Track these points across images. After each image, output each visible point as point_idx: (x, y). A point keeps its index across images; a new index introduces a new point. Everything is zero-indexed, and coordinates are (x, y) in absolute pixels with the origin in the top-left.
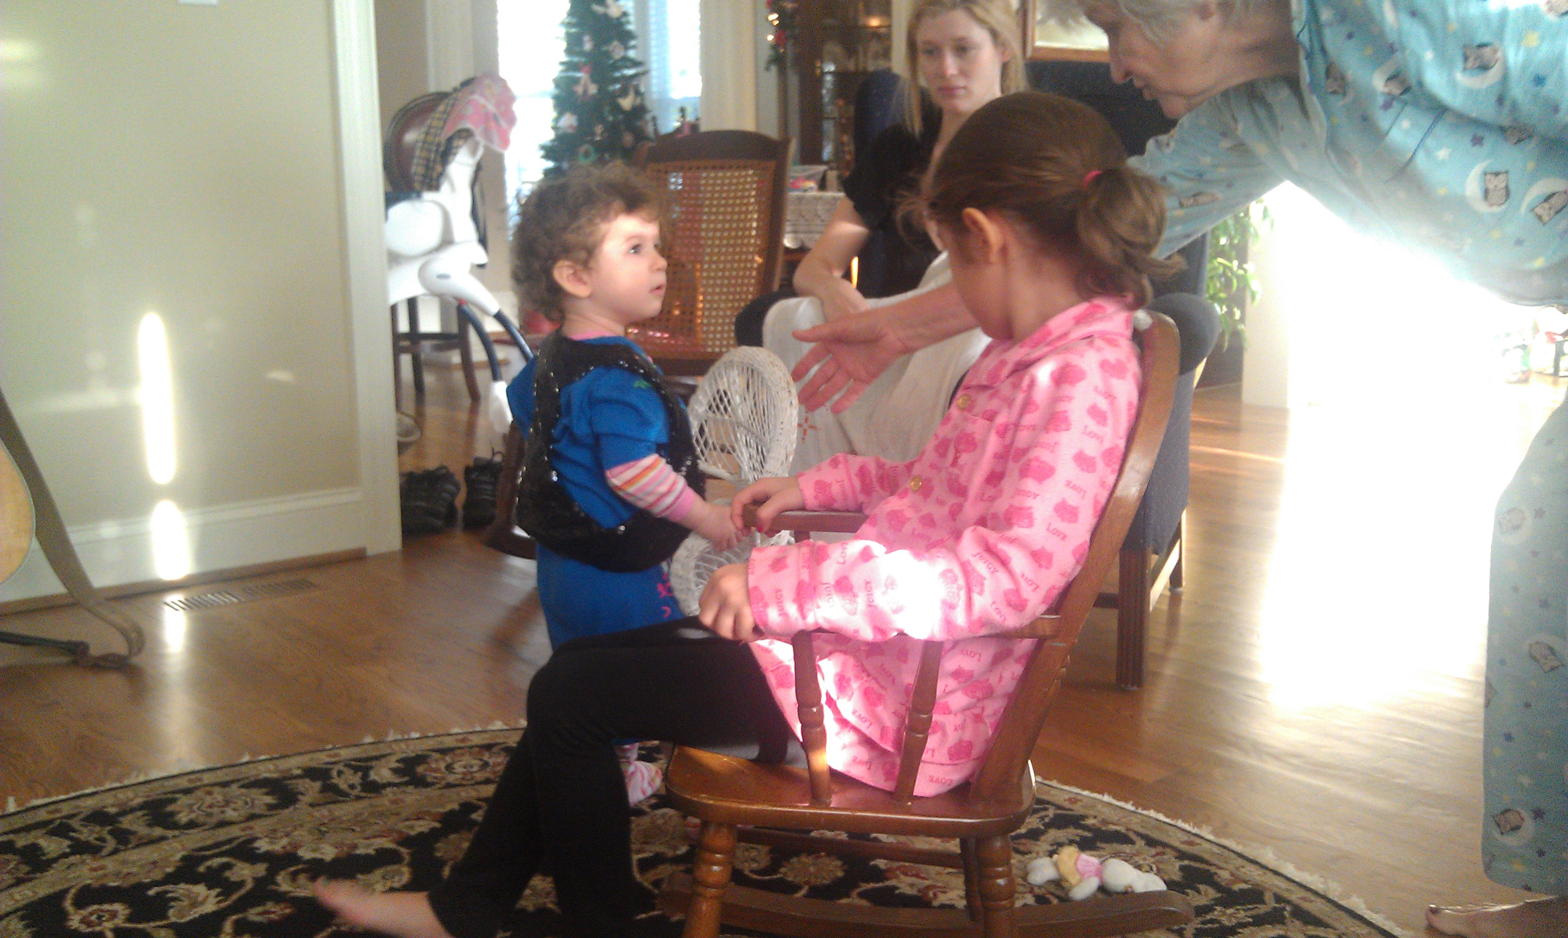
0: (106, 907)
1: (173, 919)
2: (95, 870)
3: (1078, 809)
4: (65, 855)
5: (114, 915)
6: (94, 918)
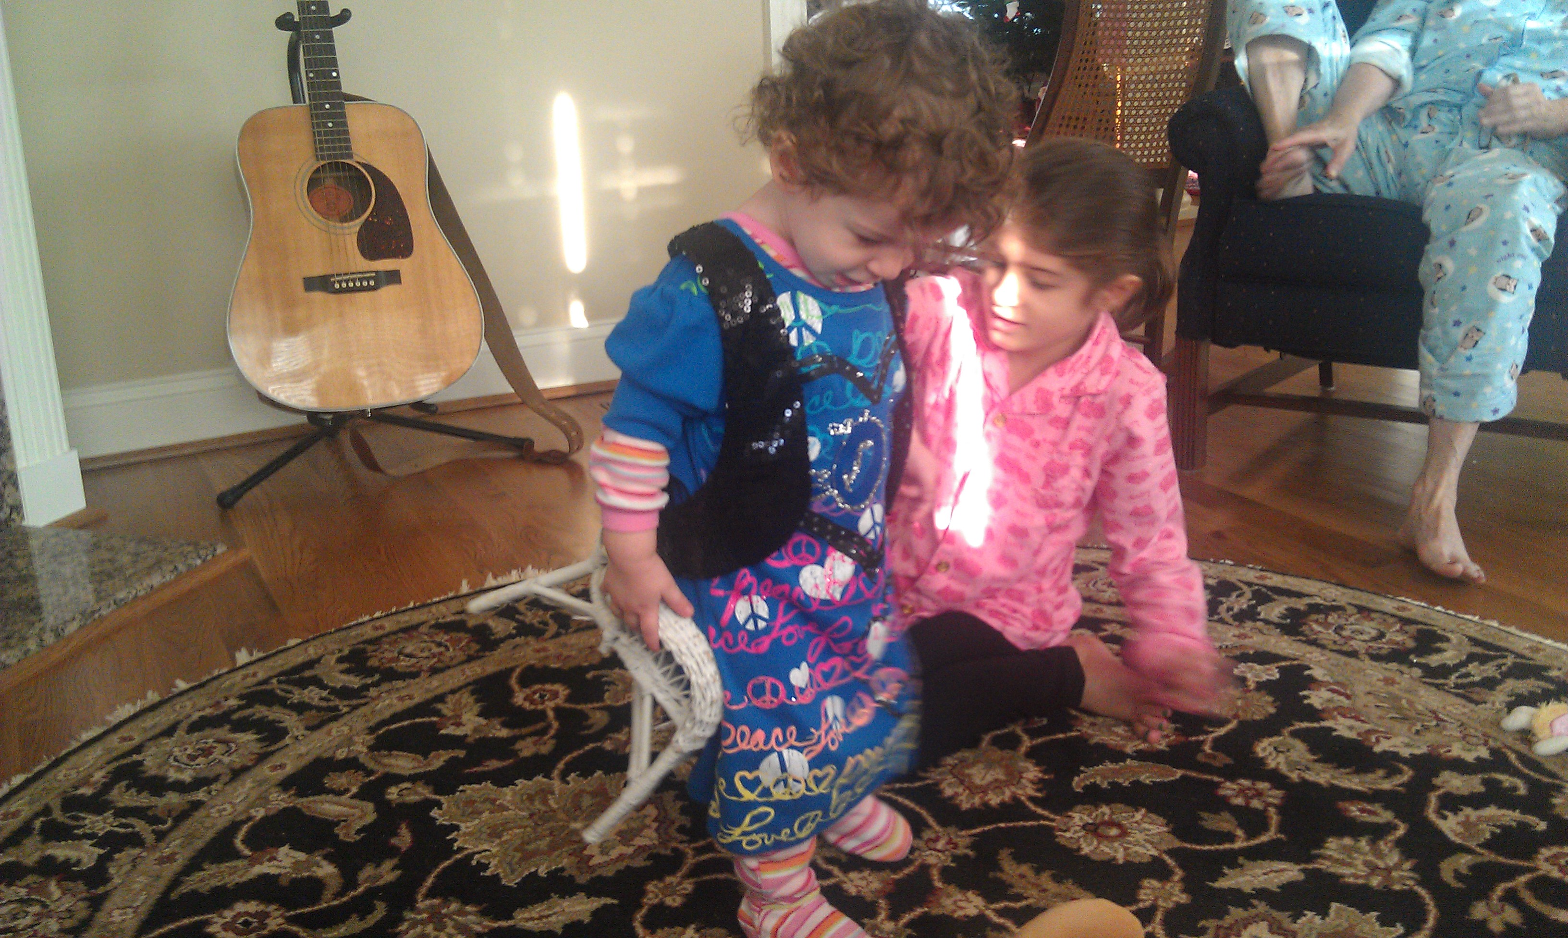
0: (548, 687)
1: (608, 702)
2: (538, 651)
3: (1540, 659)
4: (511, 636)
5: (555, 695)
6: (537, 696)
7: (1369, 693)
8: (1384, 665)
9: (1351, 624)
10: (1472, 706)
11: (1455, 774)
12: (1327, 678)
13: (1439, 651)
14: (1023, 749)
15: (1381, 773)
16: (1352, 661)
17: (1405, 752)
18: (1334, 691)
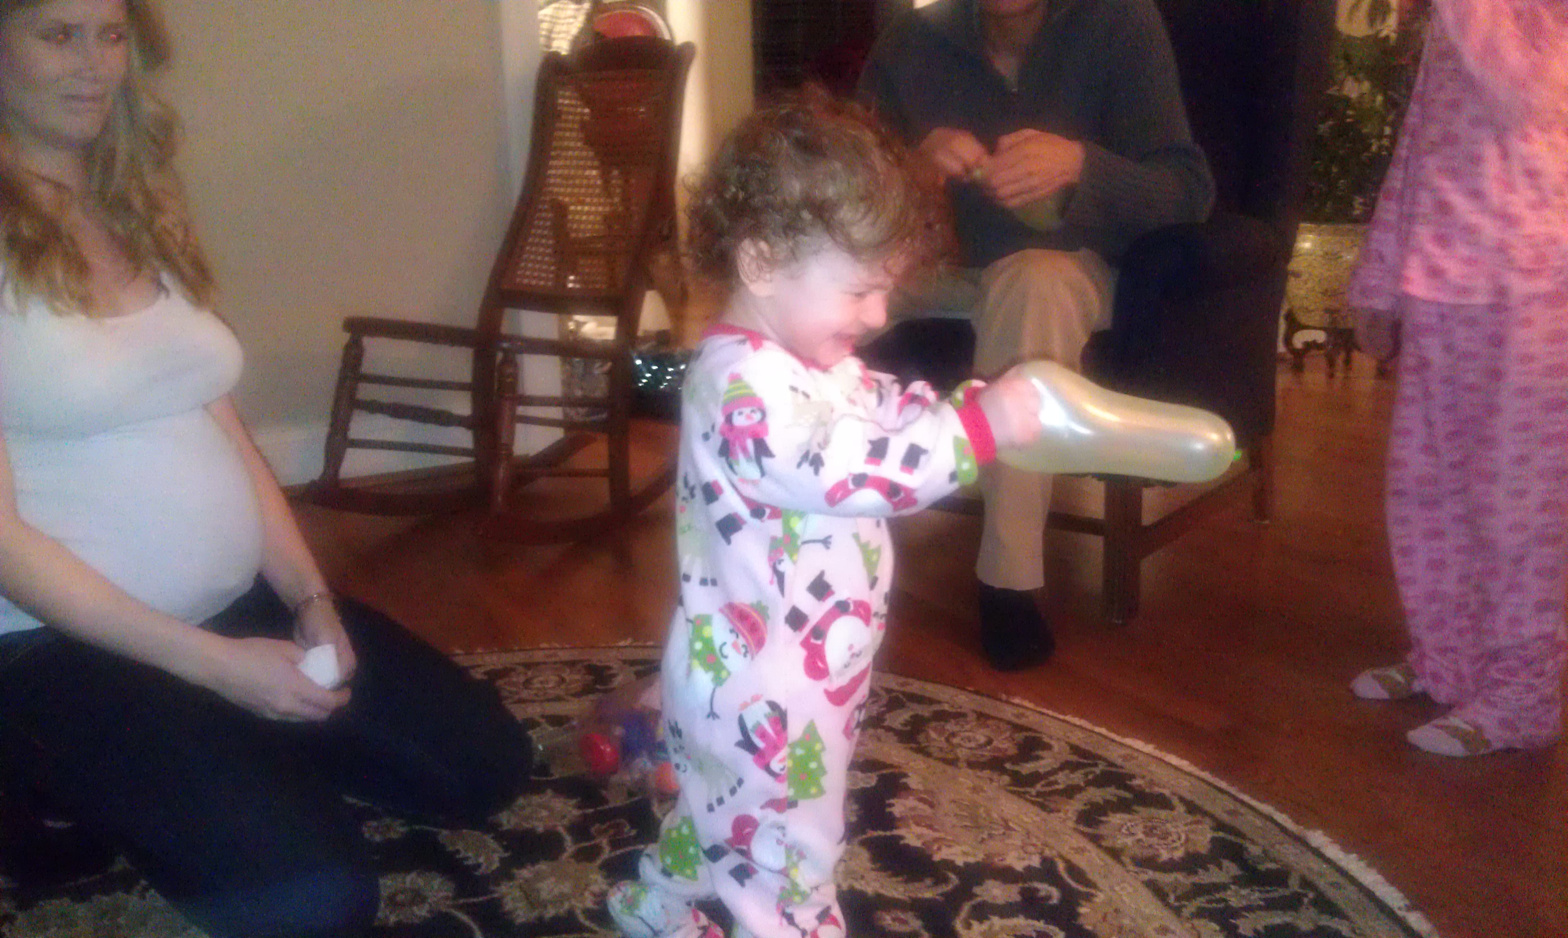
7: (954, 801)
8: (979, 774)
9: (966, 731)
10: (1044, 814)
11: (997, 883)
12: (920, 787)
13: (1038, 758)
14: (599, 862)
15: (928, 881)
16: (949, 769)
17: (960, 861)
18: (921, 800)
